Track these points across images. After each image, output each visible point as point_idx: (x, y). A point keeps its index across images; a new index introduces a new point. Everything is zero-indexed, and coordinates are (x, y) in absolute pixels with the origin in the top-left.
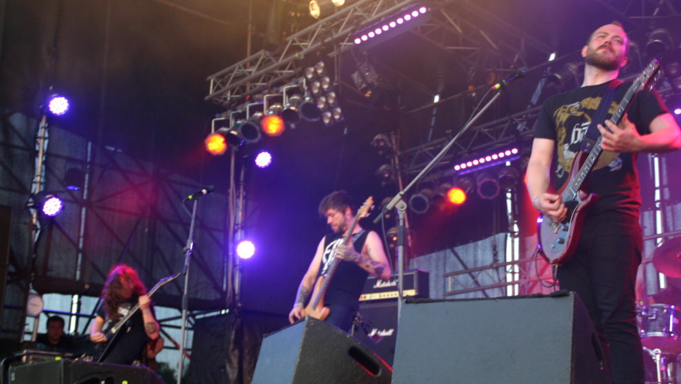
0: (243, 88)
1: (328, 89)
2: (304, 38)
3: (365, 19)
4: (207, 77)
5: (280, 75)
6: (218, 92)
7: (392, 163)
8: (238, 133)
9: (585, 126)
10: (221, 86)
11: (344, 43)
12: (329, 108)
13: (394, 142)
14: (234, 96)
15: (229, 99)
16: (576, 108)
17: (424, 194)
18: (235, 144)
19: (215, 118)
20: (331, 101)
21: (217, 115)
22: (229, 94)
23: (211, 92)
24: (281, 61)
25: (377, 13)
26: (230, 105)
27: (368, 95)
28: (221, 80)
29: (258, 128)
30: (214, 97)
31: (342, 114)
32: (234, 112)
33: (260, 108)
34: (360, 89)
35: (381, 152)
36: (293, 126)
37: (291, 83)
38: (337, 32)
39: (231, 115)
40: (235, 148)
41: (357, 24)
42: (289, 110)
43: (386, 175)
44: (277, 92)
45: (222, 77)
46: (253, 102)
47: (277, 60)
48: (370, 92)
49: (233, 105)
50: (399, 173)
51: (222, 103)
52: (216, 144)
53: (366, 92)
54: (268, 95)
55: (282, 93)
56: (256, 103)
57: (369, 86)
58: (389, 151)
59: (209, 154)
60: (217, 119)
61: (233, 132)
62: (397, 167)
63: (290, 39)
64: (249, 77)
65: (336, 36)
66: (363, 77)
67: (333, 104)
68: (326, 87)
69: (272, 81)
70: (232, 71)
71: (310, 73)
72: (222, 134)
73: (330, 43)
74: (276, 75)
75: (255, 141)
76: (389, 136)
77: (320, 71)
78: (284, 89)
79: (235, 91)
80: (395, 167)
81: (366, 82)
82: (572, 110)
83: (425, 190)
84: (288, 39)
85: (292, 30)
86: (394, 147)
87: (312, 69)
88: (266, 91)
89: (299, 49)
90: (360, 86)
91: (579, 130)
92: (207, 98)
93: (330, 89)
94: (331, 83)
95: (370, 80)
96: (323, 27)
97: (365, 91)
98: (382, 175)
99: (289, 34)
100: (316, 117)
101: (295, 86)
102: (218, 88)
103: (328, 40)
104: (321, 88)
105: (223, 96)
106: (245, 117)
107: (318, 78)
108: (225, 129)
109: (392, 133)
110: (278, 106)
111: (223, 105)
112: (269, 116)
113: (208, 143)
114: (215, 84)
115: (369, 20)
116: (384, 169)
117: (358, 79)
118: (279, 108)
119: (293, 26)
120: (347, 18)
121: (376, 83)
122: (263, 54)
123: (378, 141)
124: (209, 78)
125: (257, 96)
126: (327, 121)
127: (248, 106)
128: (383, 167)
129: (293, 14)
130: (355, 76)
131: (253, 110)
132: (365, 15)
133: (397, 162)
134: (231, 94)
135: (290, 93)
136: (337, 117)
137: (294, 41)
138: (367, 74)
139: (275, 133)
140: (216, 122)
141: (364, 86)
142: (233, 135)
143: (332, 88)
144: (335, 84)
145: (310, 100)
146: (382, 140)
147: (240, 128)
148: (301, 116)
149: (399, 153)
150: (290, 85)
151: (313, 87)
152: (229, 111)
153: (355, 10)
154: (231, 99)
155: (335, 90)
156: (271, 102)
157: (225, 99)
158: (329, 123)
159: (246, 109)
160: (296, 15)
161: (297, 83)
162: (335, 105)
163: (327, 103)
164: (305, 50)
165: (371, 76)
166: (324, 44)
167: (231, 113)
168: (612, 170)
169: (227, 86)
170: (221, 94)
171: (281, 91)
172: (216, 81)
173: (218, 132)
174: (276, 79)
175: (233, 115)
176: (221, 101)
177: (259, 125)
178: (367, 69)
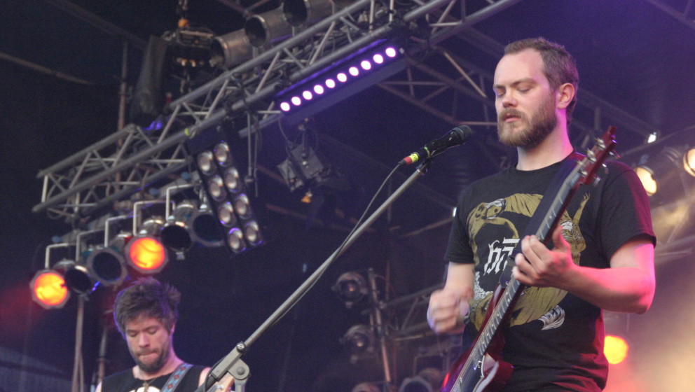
0: (100, 191)
1: (236, 189)
2: (200, 102)
3: (299, 69)
4: (37, 172)
5: (161, 167)
6: (55, 198)
7: (372, 323)
8: (88, 269)
9: (509, 245)
10: (61, 187)
11: (269, 111)
12: (239, 222)
13: (374, 286)
14: (86, 205)
15: (76, 209)
16: (496, 210)
17: (426, 378)
18: (84, 290)
19: (52, 243)
20: (242, 211)
21: (55, 239)
22: (77, 201)
23: (43, 199)
24: (161, 142)
25: (319, 58)
26: (77, 222)
27: (306, 200)
28: (61, 178)
29: (122, 261)
30: (49, 206)
31: (262, 232)
32: (83, 233)
33: (126, 225)
34: (292, 189)
35: (349, 304)
36: (180, 255)
37: (179, 181)
38: (252, 92)
39: (78, 238)
40: (83, 296)
41: (285, 78)
42: (173, 228)
43: (360, 345)
44: (156, 197)
45: (64, 171)
46: (116, 214)
47: (154, 141)
48: (310, 195)
49: (83, 220)
50: (383, 340)
51: (64, 217)
52: (50, 289)
53: (304, 195)
54: (141, 203)
55: (164, 199)
56: (122, 217)
57: (309, 184)
58: (364, 303)
59: (38, 307)
60: (56, 246)
61: (79, 268)
62: (379, 329)
63: (176, 105)
64: (108, 171)
65: (250, 98)
66: (297, 168)
67: (245, 215)
68: (232, 185)
69: (146, 178)
70: (79, 163)
71: (205, 163)
72: (60, 272)
73: (240, 111)
74: (156, 167)
75: (118, 282)
76: (365, 276)
77: (222, 159)
78: (168, 191)
79: (87, 197)
80: (376, 330)
81: (304, 178)
82: (491, 212)
83: (428, 371)
84: (172, 104)
85: (182, 90)
86: (375, 295)
87: (210, 156)
88: (138, 195)
89: (190, 121)
90: (294, 184)
91: (498, 250)
92: (36, 209)
93: (239, 190)
94: (240, 180)
95: (308, 175)
96: (231, 83)
97: (301, 192)
98: (351, 344)
99: (177, 96)
100: (219, 239)
101: (186, 186)
102: (57, 191)
103: (237, 105)
104: (225, 188)
105: (67, 205)
106: (102, 241)
107: (219, 170)
108: (65, 263)
109: (371, 269)
110: (159, 222)
111: (67, 220)
112: (140, 238)
113: (36, 286)
114: (50, 184)
115: (304, 70)
116: (356, 334)
117: (288, 171)
118: (159, 225)
119: (183, 82)
120: (270, 69)
121: (319, 180)
122: (132, 132)
123: (345, 284)
124: (41, 174)
125: (123, 204)
126: (235, 245)
127: (107, 221)
128: (354, 330)
129: (183, 63)
130: (284, 167)
131: (116, 228)
132: (300, 62)
133: (379, 321)
134: (81, 201)
135: (177, 197)
136: (252, 238)
137: (183, 109)
138: (304, 163)
139: (151, 269)
140: (52, 250)
141: (299, 183)
142: (80, 272)
143: (243, 188)
144: (248, 181)
145: (207, 210)
146: (353, 282)
147: (90, 260)
148: (194, 237)
149: (382, 305)
150: (177, 184)
151: (212, 186)
152: (75, 232)
153: (284, 56)
154: (81, 209)
155: (249, 191)
156: (146, 213)
157: (71, 210)
158: (240, 249)
159: (104, 227)
160: (188, 64)
161: (188, 181)
162: (249, 218)
163: (235, 214)
164: (200, 124)
165: (312, 167)
166: (231, 113)
167: (78, 235)
168: (546, 328)
169: (71, 187)
170: (64, 201)
171: (162, 195)
172: (53, 179)
173: (54, 268)
174: (156, 175)
175: (83, 238)
176: (62, 213)
177: (122, 253)
178: (304, 155)
